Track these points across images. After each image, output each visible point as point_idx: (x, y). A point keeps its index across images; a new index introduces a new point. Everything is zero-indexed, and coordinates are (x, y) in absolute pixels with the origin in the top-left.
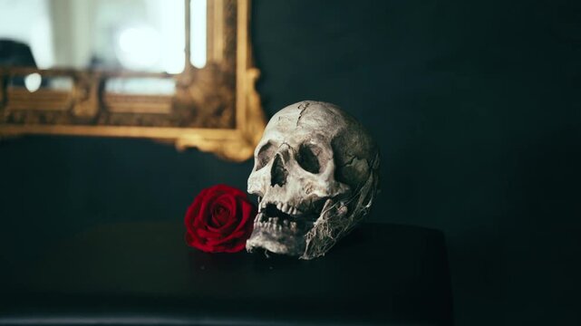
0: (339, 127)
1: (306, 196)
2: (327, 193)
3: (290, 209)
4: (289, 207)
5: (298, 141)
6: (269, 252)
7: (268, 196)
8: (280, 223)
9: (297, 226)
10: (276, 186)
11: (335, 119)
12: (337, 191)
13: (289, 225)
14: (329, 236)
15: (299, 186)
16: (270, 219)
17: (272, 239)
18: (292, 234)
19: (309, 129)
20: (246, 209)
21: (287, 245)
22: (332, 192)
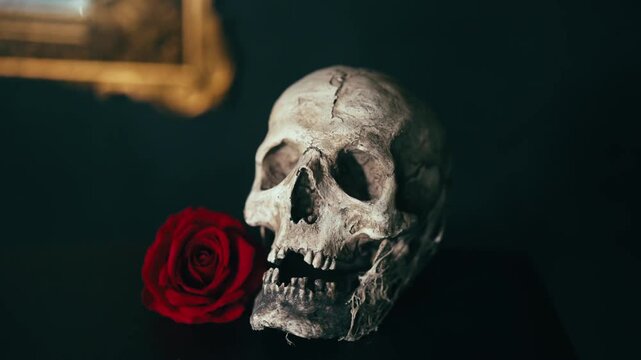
0: (401, 119)
1: (348, 236)
2: (386, 232)
3: (326, 262)
4: (323, 258)
5: (337, 144)
6: (292, 336)
7: (288, 237)
8: (309, 286)
9: (337, 288)
10: (302, 222)
11: (393, 105)
12: (399, 228)
13: (324, 289)
14: (384, 297)
15: (339, 223)
16: (293, 280)
17: (298, 316)
18: (328, 302)
19: (354, 123)
20: (245, 251)
21: (322, 324)
22: (393, 230)
